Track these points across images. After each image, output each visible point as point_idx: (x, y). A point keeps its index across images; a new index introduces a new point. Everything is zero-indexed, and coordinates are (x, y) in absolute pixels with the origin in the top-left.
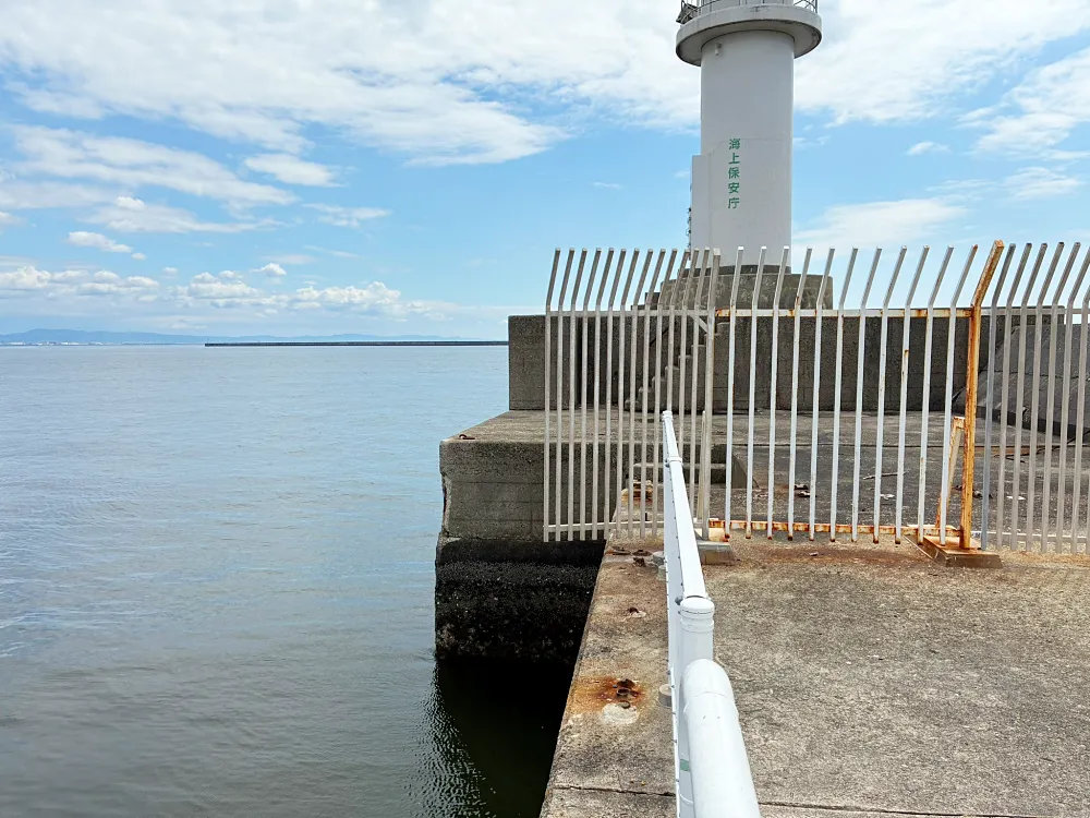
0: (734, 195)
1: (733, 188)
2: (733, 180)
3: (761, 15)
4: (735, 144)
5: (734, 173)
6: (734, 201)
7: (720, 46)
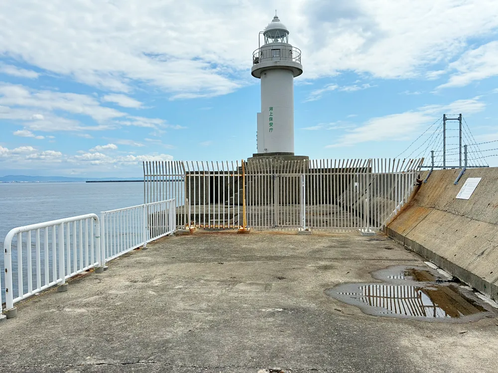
0: (271, 127)
1: (271, 124)
2: (271, 122)
3: (278, 64)
4: (271, 109)
5: (271, 119)
6: (272, 129)
7: (265, 74)
